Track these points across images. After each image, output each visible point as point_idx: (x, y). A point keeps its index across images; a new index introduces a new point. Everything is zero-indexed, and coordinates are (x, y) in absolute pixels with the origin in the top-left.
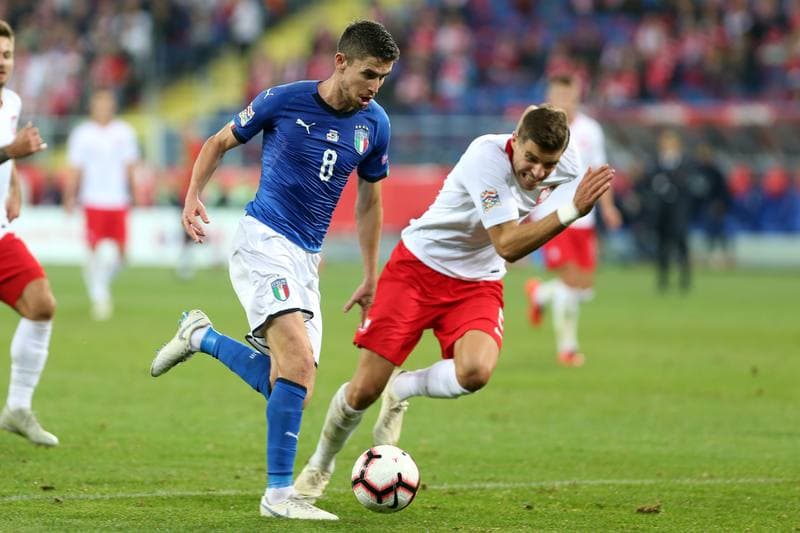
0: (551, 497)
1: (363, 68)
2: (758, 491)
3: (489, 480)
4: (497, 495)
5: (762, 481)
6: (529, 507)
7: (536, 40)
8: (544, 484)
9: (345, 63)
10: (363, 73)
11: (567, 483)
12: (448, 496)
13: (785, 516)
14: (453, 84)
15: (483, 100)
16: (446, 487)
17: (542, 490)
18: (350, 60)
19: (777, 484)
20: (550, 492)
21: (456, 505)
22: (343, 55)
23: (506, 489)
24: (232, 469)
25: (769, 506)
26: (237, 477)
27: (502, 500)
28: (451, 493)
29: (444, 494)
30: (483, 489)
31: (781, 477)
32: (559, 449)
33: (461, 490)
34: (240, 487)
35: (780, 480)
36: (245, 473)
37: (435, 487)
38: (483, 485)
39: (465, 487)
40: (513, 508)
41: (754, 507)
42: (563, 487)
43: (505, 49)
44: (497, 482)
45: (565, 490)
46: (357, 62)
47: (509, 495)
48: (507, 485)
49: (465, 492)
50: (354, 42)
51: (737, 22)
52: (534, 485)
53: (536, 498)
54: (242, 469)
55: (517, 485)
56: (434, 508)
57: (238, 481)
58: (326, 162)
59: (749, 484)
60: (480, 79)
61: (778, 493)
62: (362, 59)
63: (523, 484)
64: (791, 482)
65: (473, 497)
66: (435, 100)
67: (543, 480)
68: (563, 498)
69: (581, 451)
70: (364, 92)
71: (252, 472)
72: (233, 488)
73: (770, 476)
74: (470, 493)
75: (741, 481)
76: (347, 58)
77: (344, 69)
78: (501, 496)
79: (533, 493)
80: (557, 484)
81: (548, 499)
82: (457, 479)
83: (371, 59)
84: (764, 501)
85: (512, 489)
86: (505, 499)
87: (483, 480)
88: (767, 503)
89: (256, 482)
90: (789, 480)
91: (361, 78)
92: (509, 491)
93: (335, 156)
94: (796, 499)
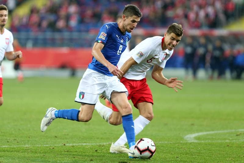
0: (103, 148)
1: (132, 19)
2: (165, 146)
3: (84, 143)
4: (86, 147)
5: (166, 142)
6: (96, 151)
7: (99, 9)
8: (101, 144)
9: (126, 18)
10: (131, 21)
11: (108, 143)
12: (72, 147)
13: (173, 153)
14: (73, 23)
15: (83, 27)
16: (71, 145)
17: (100, 146)
18: (127, 17)
19: (171, 143)
20: (102, 146)
21: (74, 150)
22: (125, 15)
23: (89, 145)
24: (6, 139)
25: (168, 150)
26: (8, 142)
27: (88, 149)
28: (73, 147)
29: (71, 147)
30: (82, 145)
31: (172, 141)
32: (105, 133)
33: (76, 146)
34: (9, 145)
35: (171, 142)
36: (10, 141)
37: (68, 145)
38: (82, 144)
39: (77, 145)
40: (91, 151)
41: (164, 150)
42: (106, 144)
43: (89, 12)
44: (87, 143)
45: (107, 145)
46: (130, 17)
47: (90, 147)
48: (90, 144)
49: (77, 146)
50: (129, 11)
51: (159, 4)
52: (98, 144)
53: (98, 148)
54: (9, 139)
55: (93, 144)
56: (68, 151)
57: (8, 143)
58: (120, 49)
59: (162, 143)
60: (82, 21)
61: (171, 146)
62: (131, 16)
63: (94, 144)
64: (175, 143)
65: (79, 148)
66: (68, 28)
67: (100, 143)
68: (106, 148)
69: (112, 134)
70: (132, 27)
71: (12, 140)
72: (7, 145)
73: (169, 141)
74: (78, 147)
75: (160, 142)
76: (126, 17)
77: (125, 20)
78: (88, 148)
79: (97, 146)
80: (105, 144)
81: (101, 148)
82: (74, 142)
83: (134, 16)
84: (167, 149)
85: (91, 145)
86: (89, 148)
87: (82, 143)
88: (168, 149)
89: (14, 143)
90: (174, 142)
91: (131, 22)
92: (90, 146)
93: (122, 47)
94: (176, 148)
